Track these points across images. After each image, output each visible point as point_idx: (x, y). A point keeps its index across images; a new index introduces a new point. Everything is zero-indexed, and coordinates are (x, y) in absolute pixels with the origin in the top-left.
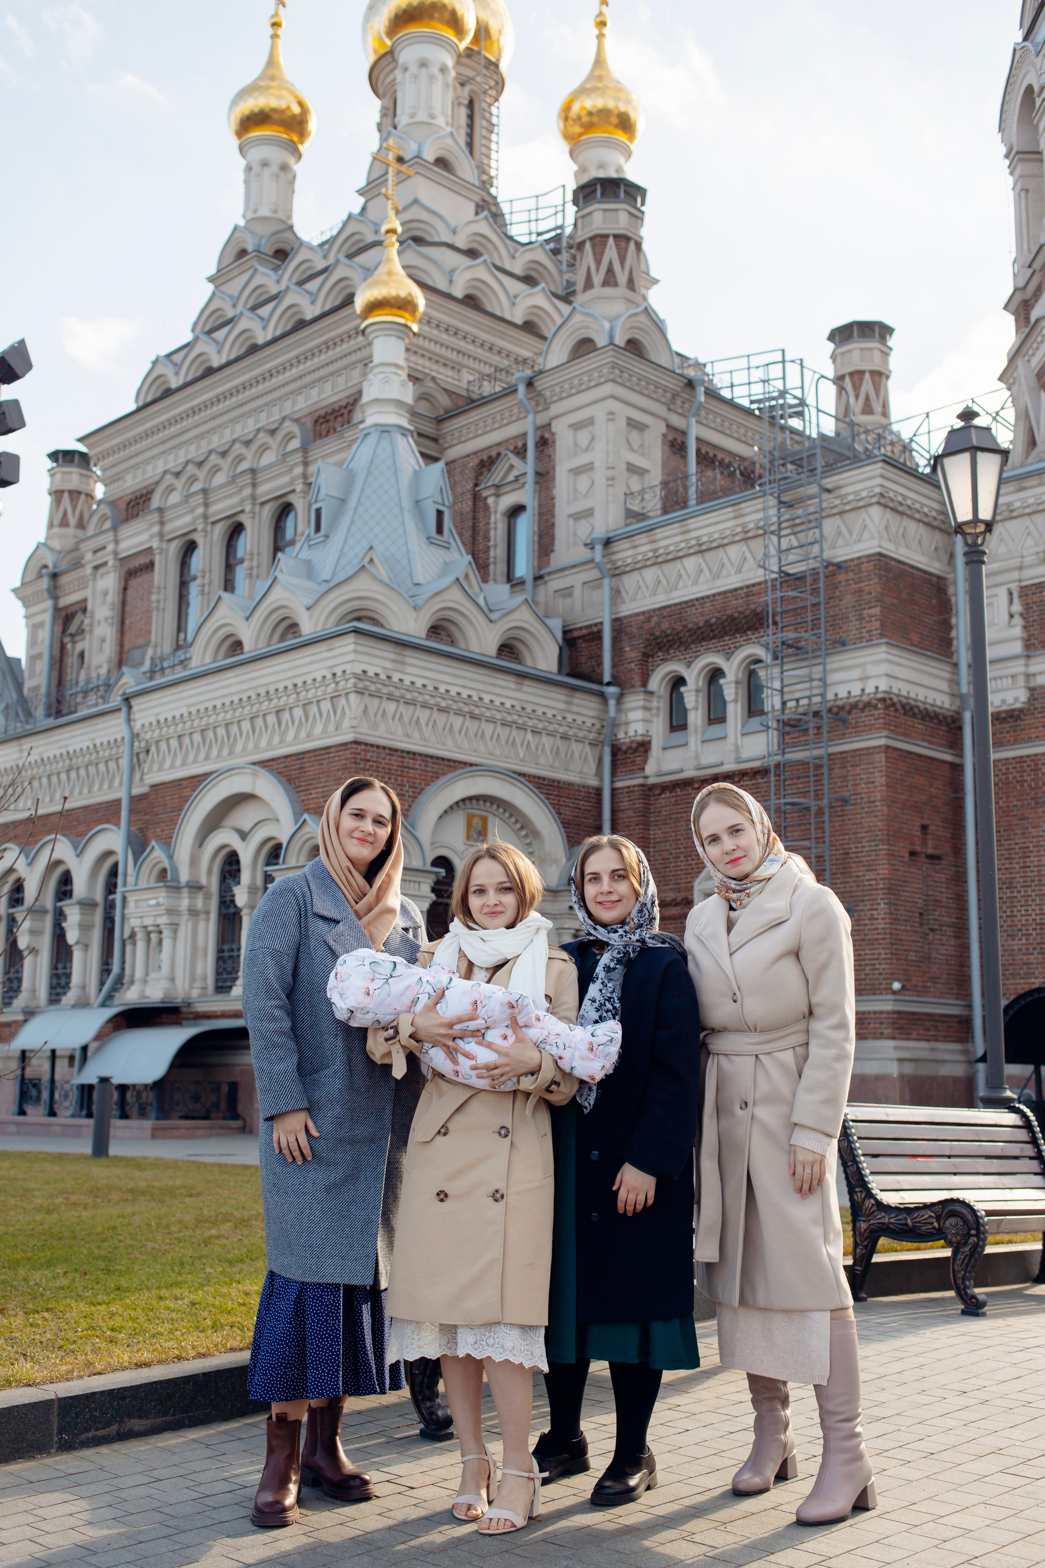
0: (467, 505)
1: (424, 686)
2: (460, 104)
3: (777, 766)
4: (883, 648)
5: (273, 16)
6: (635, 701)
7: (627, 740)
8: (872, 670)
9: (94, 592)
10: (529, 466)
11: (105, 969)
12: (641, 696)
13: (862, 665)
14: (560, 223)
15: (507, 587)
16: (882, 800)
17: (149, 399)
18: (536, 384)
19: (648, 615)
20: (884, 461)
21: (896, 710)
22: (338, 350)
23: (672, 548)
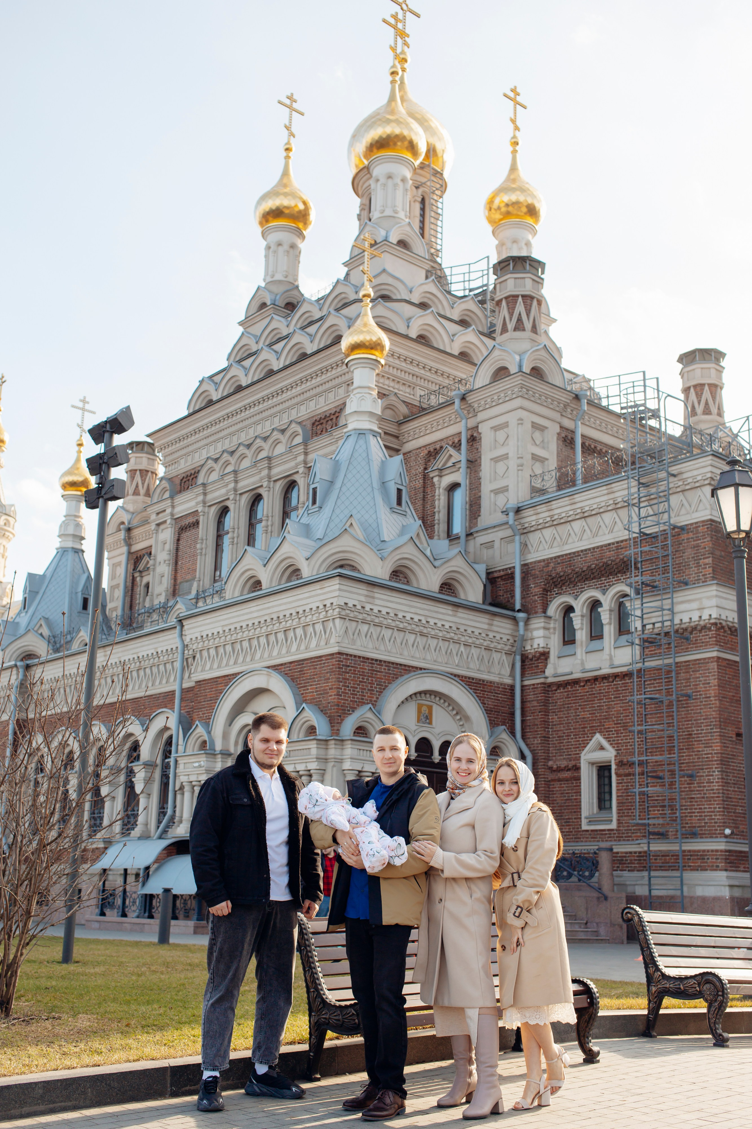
0: (419, 483)
1: (388, 613)
2: (415, 201)
3: (639, 671)
4: (714, 587)
5: (286, 144)
6: (538, 623)
7: (532, 651)
8: (707, 603)
9: (156, 541)
10: (461, 456)
11: (162, 812)
12: (542, 620)
13: (700, 599)
14: (485, 282)
15: (447, 542)
16: (715, 696)
17: (197, 408)
18: (467, 399)
19: (547, 562)
20: (713, 455)
21: (725, 632)
22: (329, 374)
23: (563, 515)
